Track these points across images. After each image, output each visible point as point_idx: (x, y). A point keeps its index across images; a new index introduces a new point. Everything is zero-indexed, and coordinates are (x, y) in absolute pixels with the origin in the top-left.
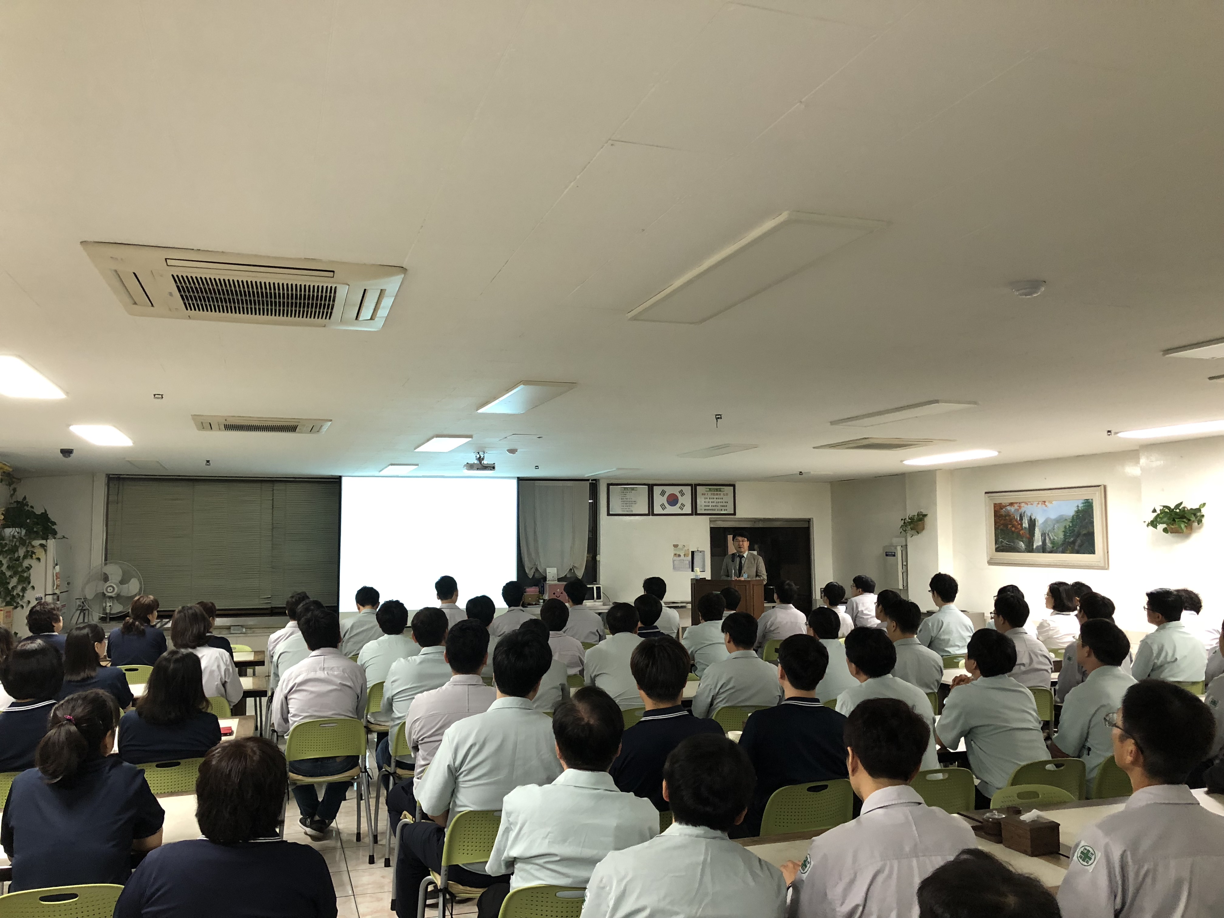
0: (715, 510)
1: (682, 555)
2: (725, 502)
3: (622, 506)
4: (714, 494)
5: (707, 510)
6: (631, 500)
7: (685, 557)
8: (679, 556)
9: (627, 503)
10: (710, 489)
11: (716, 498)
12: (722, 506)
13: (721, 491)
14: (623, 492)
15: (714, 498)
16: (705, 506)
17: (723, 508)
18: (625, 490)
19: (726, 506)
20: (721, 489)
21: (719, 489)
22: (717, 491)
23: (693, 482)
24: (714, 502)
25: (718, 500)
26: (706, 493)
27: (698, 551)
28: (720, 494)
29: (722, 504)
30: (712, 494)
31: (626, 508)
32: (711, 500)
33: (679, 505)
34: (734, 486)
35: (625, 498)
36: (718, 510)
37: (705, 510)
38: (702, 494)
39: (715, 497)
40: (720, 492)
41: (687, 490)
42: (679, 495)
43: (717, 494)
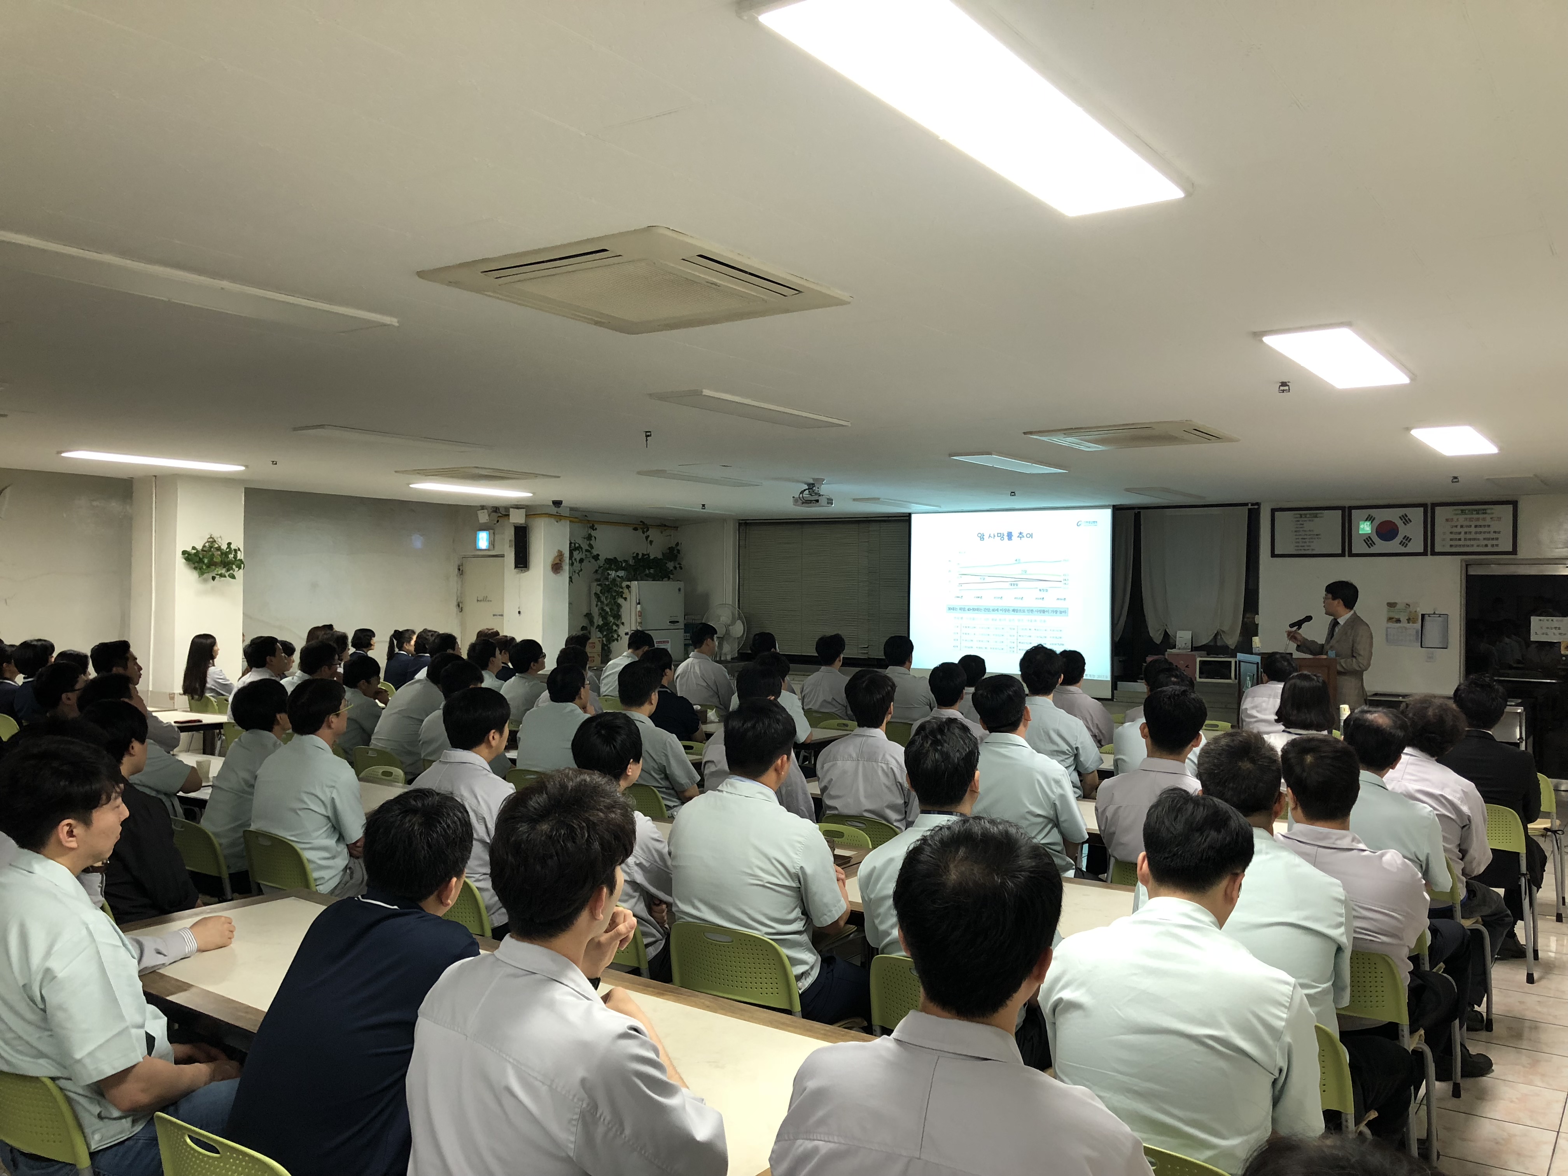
0: (1473, 546)
1: (1403, 619)
2: (1495, 532)
3: (1296, 542)
4: (1471, 520)
5: (1456, 546)
6: (1311, 533)
7: (1409, 623)
8: (1398, 621)
9: (1305, 537)
10: (1462, 510)
11: (1476, 526)
12: (1488, 539)
13: (1486, 513)
14: (1298, 521)
15: (1471, 526)
16: (1451, 540)
17: (1490, 543)
18: (1301, 517)
19: (1497, 539)
20: (1486, 510)
21: (1483, 510)
22: (1478, 513)
23: (1429, 501)
24: (1470, 533)
25: (1478, 530)
26: (1455, 518)
27: (1434, 613)
28: (1484, 519)
29: (1487, 536)
30: (1466, 519)
31: (1303, 545)
32: (1463, 530)
33: (1399, 538)
34: (1515, 504)
35: (1301, 529)
36: (1478, 546)
37: (1451, 546)
38: (1447, 520)
39: (1473, 524)
40: (1484, 516)
41: (1417, 515)
42: (1399, 523)
43: (1478, 519)
